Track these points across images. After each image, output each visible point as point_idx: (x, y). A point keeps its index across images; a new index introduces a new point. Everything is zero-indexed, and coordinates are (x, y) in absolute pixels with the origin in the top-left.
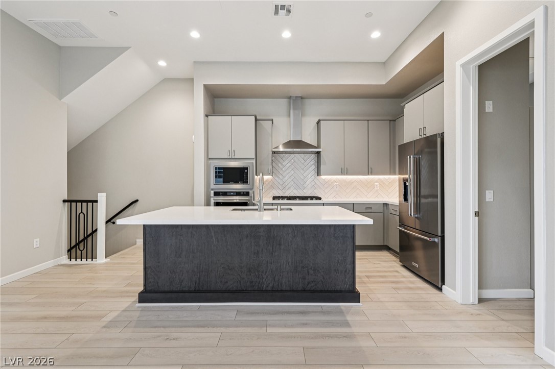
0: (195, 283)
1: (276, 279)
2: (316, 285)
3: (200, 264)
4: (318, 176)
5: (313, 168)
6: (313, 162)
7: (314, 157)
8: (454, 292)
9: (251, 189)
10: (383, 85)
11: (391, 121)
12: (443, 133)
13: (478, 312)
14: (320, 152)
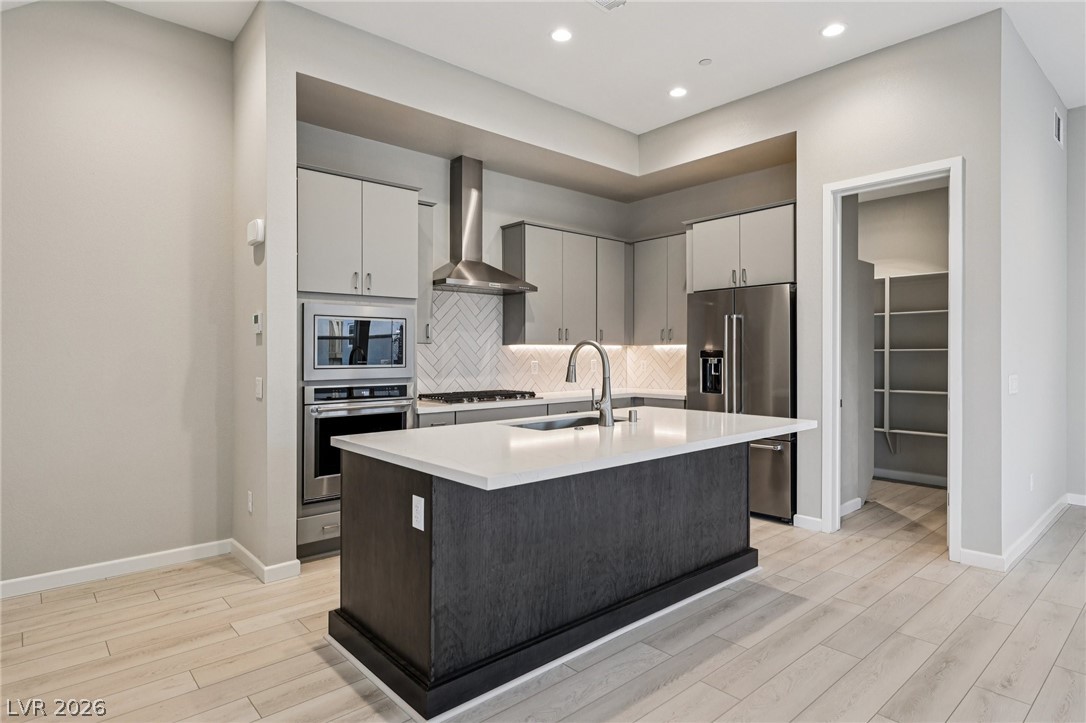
0: (541, 615)
1: (664, 560)
2: (710, 553)
3: (550, 567)
4: (504, 344)
5: (495, 326)
6: (494, 314)
7: (496, 302)
8: (819, 520)
9: (410, 378)
10: (636, 177)
11: (626, 243)
12: (794, 284)
13: (856, 537)
14: (522, 293)
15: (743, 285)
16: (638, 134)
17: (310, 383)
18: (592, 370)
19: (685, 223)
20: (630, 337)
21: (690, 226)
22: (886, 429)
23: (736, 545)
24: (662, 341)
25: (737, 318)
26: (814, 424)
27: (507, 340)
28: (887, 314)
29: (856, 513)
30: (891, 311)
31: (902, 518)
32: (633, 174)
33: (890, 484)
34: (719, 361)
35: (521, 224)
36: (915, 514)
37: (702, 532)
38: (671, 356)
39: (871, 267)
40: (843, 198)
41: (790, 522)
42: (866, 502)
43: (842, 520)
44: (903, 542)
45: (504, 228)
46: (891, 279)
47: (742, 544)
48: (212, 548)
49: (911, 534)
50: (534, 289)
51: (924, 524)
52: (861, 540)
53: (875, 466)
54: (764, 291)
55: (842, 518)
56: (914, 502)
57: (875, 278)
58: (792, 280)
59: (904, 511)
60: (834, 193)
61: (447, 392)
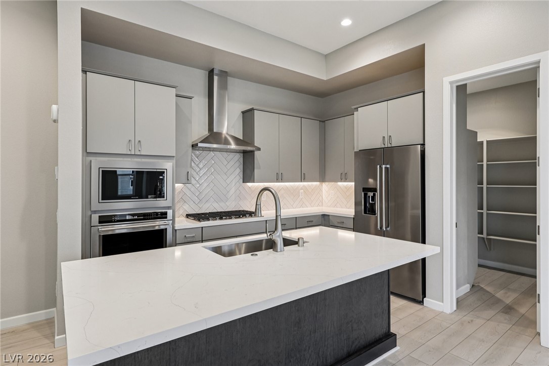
4: (243, 182)
5: (238, 172)
6: (237, 164)
7: (239, 157)
8: (442, 304)
9: (170, 207)
10: (324, 80)
11: (320, 121)
12: (423, 145)
13: (468, 318)
14: (252, 152)
15: (389, 146)
16: (325, 54)
17: (95, 212)
18: (301, 197)
19: (353, 107)
20: (322, 178)
21: (357, 109)
22: (484, 235)
23: (380, 331)
24: (341, 180)
25: (385, 168)
26: (437, 250)
27: (245, 180)
28: (485, 163)
29: (467, 296)
30: (487, 161)
31: (498, 301)
32: (323, 79)
33: (488, 270)
34: (374, 195)
35: (252, 110)
36: (509, 298)
37: (352, 327)
38: (347, 188)
39: (476, 133)
40: (457, 87)
41: (421, 302)
42: (473, 286)
43: (458, 301)
44: (503, 325)
45: (243, 113)
46: (487, 141)
47: (384, 330)
48: (41, 315)
49: (507, 316)
50: (259, 149)
51: (515, 307)
52: (472, 321)
53: (479, 258)
54: (404, 149)
55: (457, 299)
56: (505, 286)
57: (478, 141)
58: (422, 143)
59: (499, 295)
60: (451, 83)
61: (206, 212)
